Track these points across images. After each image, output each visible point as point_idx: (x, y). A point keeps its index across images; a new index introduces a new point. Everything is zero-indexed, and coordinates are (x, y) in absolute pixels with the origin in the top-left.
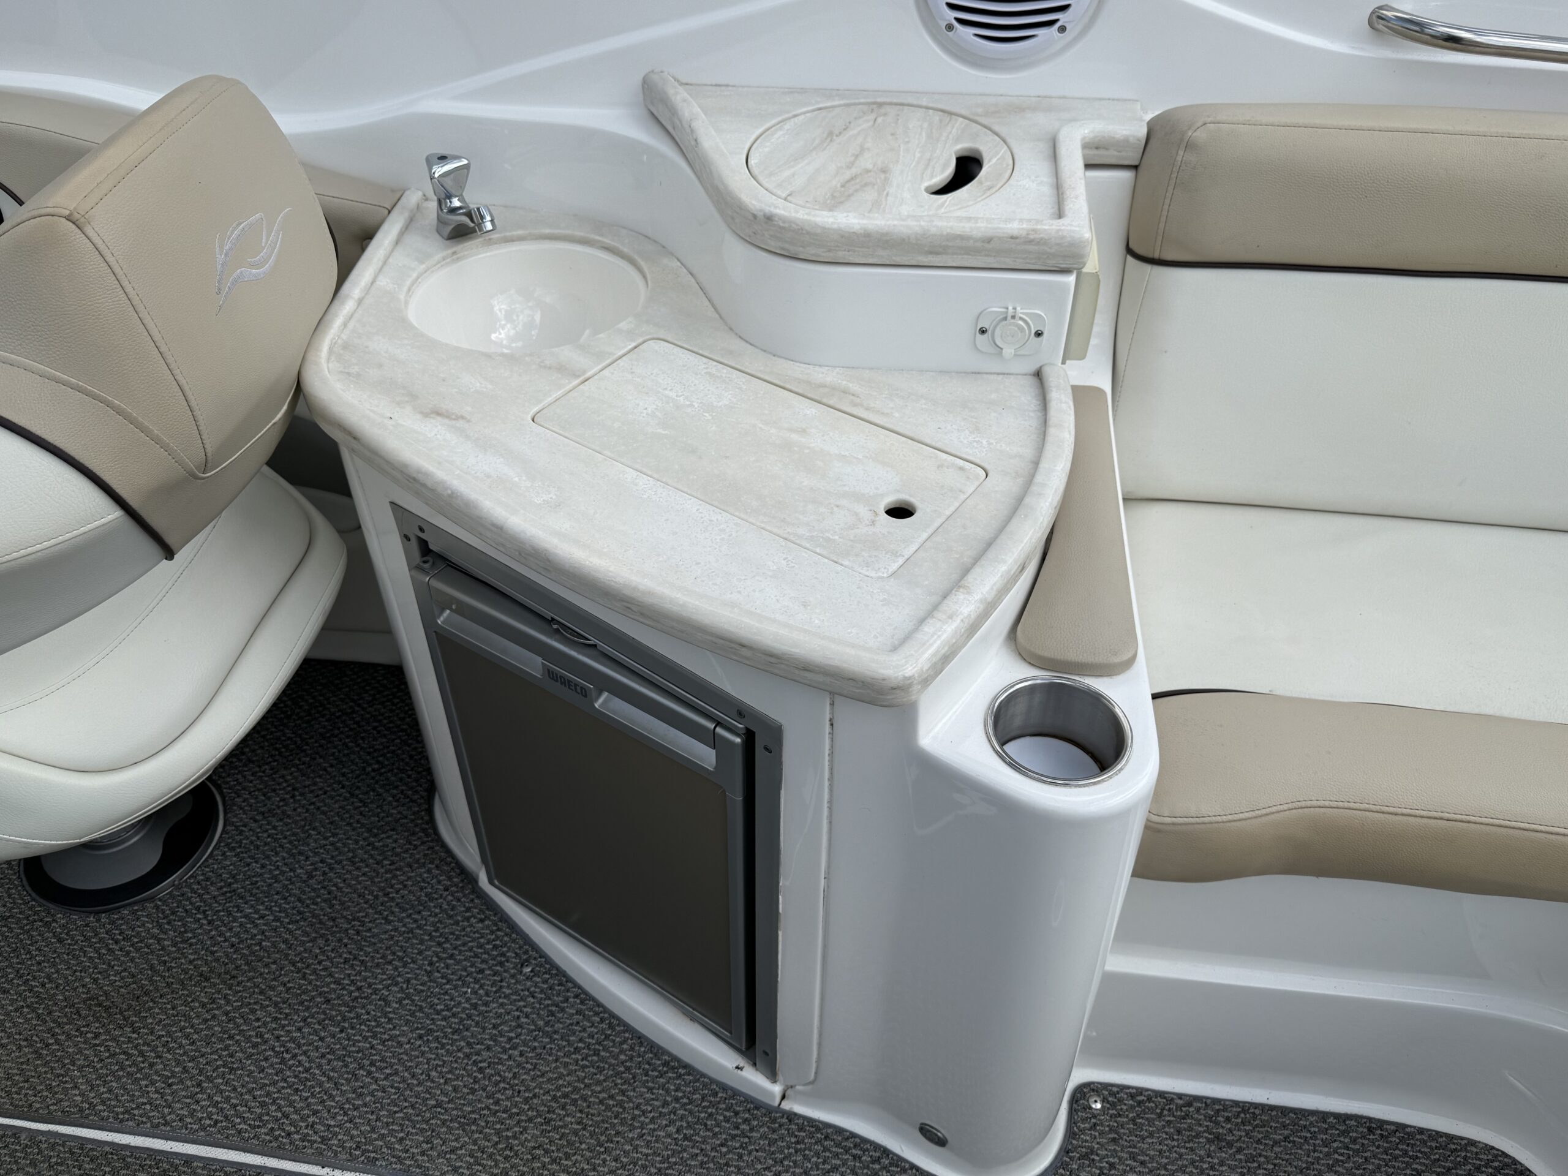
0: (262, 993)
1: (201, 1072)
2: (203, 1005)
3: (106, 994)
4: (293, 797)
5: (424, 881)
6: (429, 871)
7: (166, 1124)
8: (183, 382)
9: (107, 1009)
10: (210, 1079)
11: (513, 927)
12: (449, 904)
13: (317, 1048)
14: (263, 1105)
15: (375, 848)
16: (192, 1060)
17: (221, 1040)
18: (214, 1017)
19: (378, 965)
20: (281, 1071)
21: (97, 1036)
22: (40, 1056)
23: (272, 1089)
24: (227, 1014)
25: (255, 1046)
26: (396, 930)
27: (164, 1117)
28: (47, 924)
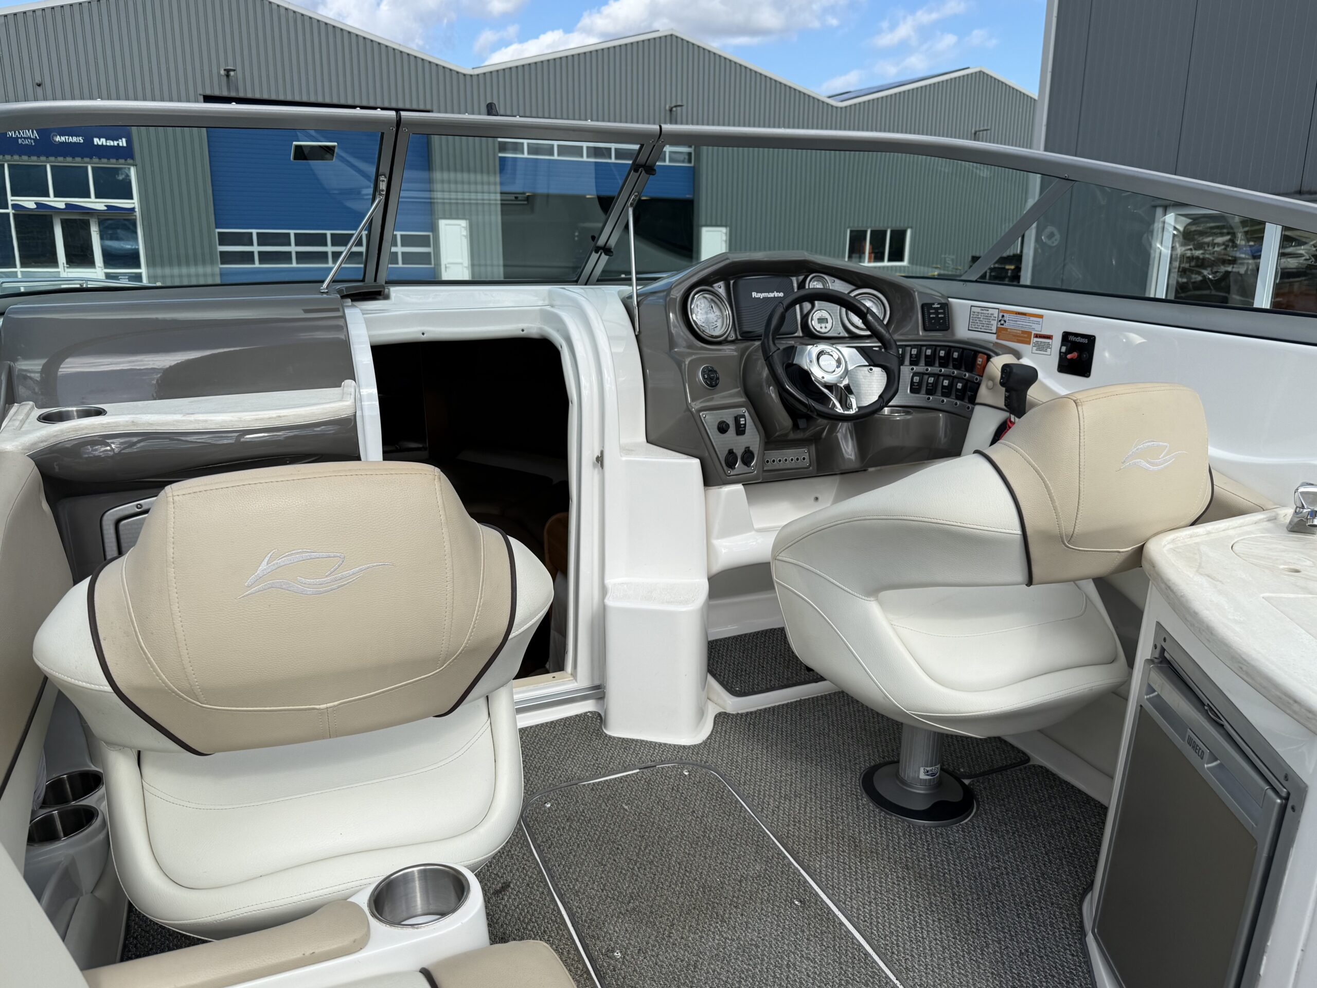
0: (929, 893)
1: (875, 899)
2: (898, 877)
3: (860, 841)
4: (1014, 833)
5: (1054, 915)
6: (1061, 913)
7: (844, 903)
8: (1082, 489)
9: (856, 846)
10: (876, 904)
11: (1090, 971)
12: (1060, 935)
13: (936, 934)
14: (891, 933)
15: (1039, 882)
16: (875, 891)
17: (894, 895)
18: (899, 885)
19: (996, 928)
20: (911, 928)
21: (844, 851)
22: (816, 839)
23: (900, 931)
24: (905, 888)
25: (907, 909)
26: (1020, 923)
27: (845, 900)
28: (858, 799)
